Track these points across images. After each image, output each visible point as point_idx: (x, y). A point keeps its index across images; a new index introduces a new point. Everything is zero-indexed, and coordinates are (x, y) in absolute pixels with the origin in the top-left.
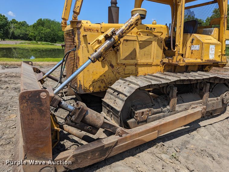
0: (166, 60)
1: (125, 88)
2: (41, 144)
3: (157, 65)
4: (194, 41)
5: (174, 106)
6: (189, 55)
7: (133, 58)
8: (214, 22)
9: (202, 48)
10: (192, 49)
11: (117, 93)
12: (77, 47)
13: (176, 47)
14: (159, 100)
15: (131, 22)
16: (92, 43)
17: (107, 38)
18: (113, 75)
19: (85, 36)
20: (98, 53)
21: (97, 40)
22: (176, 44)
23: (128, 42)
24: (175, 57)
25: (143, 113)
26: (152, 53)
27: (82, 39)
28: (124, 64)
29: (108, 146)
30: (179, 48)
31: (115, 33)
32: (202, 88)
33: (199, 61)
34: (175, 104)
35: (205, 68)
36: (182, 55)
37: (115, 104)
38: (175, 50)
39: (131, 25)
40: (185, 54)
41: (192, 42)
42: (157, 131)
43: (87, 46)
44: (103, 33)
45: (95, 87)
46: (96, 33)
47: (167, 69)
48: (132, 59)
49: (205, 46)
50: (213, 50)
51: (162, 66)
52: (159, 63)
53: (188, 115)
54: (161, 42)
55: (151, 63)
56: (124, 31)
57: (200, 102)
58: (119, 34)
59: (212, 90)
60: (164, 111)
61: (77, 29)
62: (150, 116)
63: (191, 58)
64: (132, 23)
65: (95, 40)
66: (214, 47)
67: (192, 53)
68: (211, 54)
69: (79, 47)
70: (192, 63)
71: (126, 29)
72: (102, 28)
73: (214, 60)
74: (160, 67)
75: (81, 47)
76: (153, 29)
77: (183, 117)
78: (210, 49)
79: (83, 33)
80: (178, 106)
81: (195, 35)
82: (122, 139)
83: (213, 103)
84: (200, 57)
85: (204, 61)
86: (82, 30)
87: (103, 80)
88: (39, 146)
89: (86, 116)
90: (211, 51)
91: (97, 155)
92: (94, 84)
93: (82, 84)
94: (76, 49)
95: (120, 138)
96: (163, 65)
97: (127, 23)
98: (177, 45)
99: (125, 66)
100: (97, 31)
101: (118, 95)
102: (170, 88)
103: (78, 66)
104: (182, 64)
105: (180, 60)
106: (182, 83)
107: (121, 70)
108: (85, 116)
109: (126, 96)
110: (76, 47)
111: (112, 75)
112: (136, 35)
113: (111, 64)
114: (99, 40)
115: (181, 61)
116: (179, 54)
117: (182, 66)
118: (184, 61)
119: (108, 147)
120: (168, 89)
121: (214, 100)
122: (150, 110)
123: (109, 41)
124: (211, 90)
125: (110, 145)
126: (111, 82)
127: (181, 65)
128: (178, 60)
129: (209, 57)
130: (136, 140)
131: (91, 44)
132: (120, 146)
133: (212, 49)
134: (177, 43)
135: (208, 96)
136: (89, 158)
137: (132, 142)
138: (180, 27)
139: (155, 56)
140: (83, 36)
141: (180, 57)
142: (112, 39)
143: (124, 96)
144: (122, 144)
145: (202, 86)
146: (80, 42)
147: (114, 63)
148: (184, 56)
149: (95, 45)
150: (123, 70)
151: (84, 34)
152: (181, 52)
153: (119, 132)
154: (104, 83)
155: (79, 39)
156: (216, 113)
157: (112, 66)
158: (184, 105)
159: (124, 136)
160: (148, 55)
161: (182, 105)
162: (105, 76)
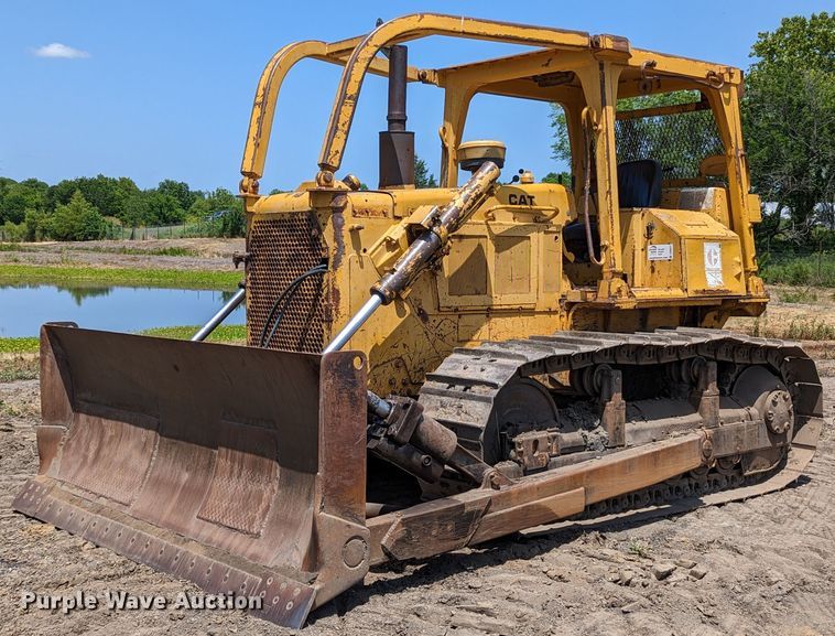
0: (575, 295)
1: (482, 370)
2: (346, 474)
3: (550, 312)
4: (654, 231)
5: (617, 428)
6: (643, 276)
7: (479, 290)
8: (710, 167)
9: (679, 253)
10: (650, 256)
11: (463, 387)
12: (331, 260)
13: (603, 254)
14: (574, 414)
15: (477, 187)
16: (372, 249)
17: (415, 233)
18: (428, 345)
19: (355, 231)
20: (400, 275)
21: (385, 240)
22: (602, 243)
24: (603, 284)
25: (536, 442)
26: (533, 274)
27: (347, 239)
28: (456, 310)
29: (472, 508)
30: (613, 256)
31: (439, 220)
32: (697, 379)
33: (677, 293)
34: (620, 424)
36: (624, 277)
37: (463, 414)
38: (602, 262)
39: (478, 196)
40: (633, 274)
41: (649, 235)
42: (582, 488)
43: (360, 257)
44: (400, 218)
45: (378, 382)
46: (381, 221)
47: (583, 322)
48: (478, 293)
49: (687, 246)
50: (716, 260)
51: (565, 313)
52: (555, 306)
53: (663, 450)
54: (556, 238)
55: (532, 306)
56: (461, 213)
58: (448, 221)
59: (731, 390)
60: (592, 444)
61: (334, 212)
62: (555, 456)
63: (651, 286)
64: (481, 189)
65: (379, 241)
66: (718, 250)
67: (653, 271)
68: (709, 270)
69: (337, 261)
70: (655, 301)
71: (466, 206)
72: (395, 204)
73: (723, 289)
74: (558, 316)
75: (345, 260)
76: (528, 200)
77: (648, 454)
78: (706, 254)
79: (350, 223)
80: (630, 432)
81: (654, 211)
82: (500, 496)
83: (739, 430)
84: (678, 281)
85: (691, 294)
86: (347, 214)
87: (400, 358)
88: (345, 482)
89: (422, 426)
90: (710, 260)
91: (449, 528)
94: (326, 268)
96: (568, 312)
97: (467, 192)
98: (606, 247)
99: (460, 316)
100: (385, 214)
101: (465, 390)
102: (602, 375)
103: (334, 318)
104: (626, 303)
105: (619, 291)
106: (634, 363)
107: (446, 328)
108: (418, 425)
109: (494, 386)
110: (325, 261)
111: (423, 345)
112: (483, 221)
113: (420, 309)
114: (392, 240)
115: (623, 293)
116: (615, 274)
117: (627, 310)
118: (631, 295)
119: (471, 513)
120: (597, 378)
121: (739, 419)
122: (554, 437)
123: (423, 242)
124: (727, 389)
125: (477, 507)
126: (423, 365)
127: (624, 307)
128: (613, 291)
129: (706, 280)
130: (532, 506)
131: (369, 251)
132: (496, 516)
133: (713, 257)
134: (604, 242)
135: (718, 404)
136: (434, 533)
138: (609, 192)
139: (541, 284)
140: (352, 231)
141: (618, 283)
142: (433, 236)
143: (488, 388)
144: (502, 512)
145: (696, 373)
146: (340, 247)
147: (429, 309)
148: (629, 280)
149: (380, 254)
150: (452, 329)
151: (356, 226)
152: (619, 268)
153: (492, 477)
154: (402, 370)
155: (338, 238)
156: (755, 468)
157: (423, 315)
158: (648, 429)
159: (504, 488)
160: (521, 279)
161: (644, 430)
162: (405, 345)
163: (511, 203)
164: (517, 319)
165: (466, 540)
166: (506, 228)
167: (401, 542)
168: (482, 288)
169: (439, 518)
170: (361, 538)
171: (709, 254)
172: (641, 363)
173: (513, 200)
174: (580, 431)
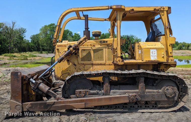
2: (17, 94)
3: (110, 65)
4: (139, 47)
5: (107, 91)
9: (141, 52)
19: (58, 49)
23: (85, 51)
25: (81, 92)
28: (83, 64)
29: (49, 103)
30: (118, 53)
31: (71, 47)
33: (140, 61)
35: (159, 68)
42: (84, 103)
43: (59, 54)
45: (64, 77)
48: (89, 61)
50: (155, 53)
51: (114, 65)
52: (111, 63)
54: (111, 49)
55: (104, 63)
57: (136, 92)
58: (73, 47)
60: (99, 93)
62: (87, 95)
65: (63, 51)
66: (156, 51)
67: (139, 56)
68: (152, 56)
71: (77, 44)
72: (67, 44)
73: (157, 60)
74: (112, 66)
76: (106, 42)
80: (113, 92)
82: (58, 102)
83: (153, 95)
84: (141, 58)
85: (144, 61)
86: (56, 46)
87: (69, 73)
88: (16, 95)
90: (152, 54)
91: (42, 107)
92: (63, 75)
93: (56, 75)
95: (57, 101)
99: (85, 65)
100: (65, 46)
104: (120, 63)
107: (81, 67)
112: (90, 47)
118: (122, 61)
121: (154, 92)
122: (88, 91)
125: (50, 103)
128: (117, 61)
129: (150, 58)
131: (61, 53)
132: (56, 106)
135: (144, 88)
136: (38, 107)
137: (64, 105)
139: (107, 59)
141: (119, 59)
144: (58, 105)
147: (76, 63)
150: (83, 68)
156: (162, 105)
157: (75, 65)
158: (119, 92)
159: (59, 100)
160: (101, 58)
161: (117, 92)
162: (70, 71)
163: (100, 43)
164: (100, 66)
165: (47, 110)
166: (96, 48)
167: (30, 108)
168: (90, 60)
169: (39, 104)
170: (20, 106)
171: (152, 52)
172: (126, 77)
173: (101, 42)
174: (97, 90)
